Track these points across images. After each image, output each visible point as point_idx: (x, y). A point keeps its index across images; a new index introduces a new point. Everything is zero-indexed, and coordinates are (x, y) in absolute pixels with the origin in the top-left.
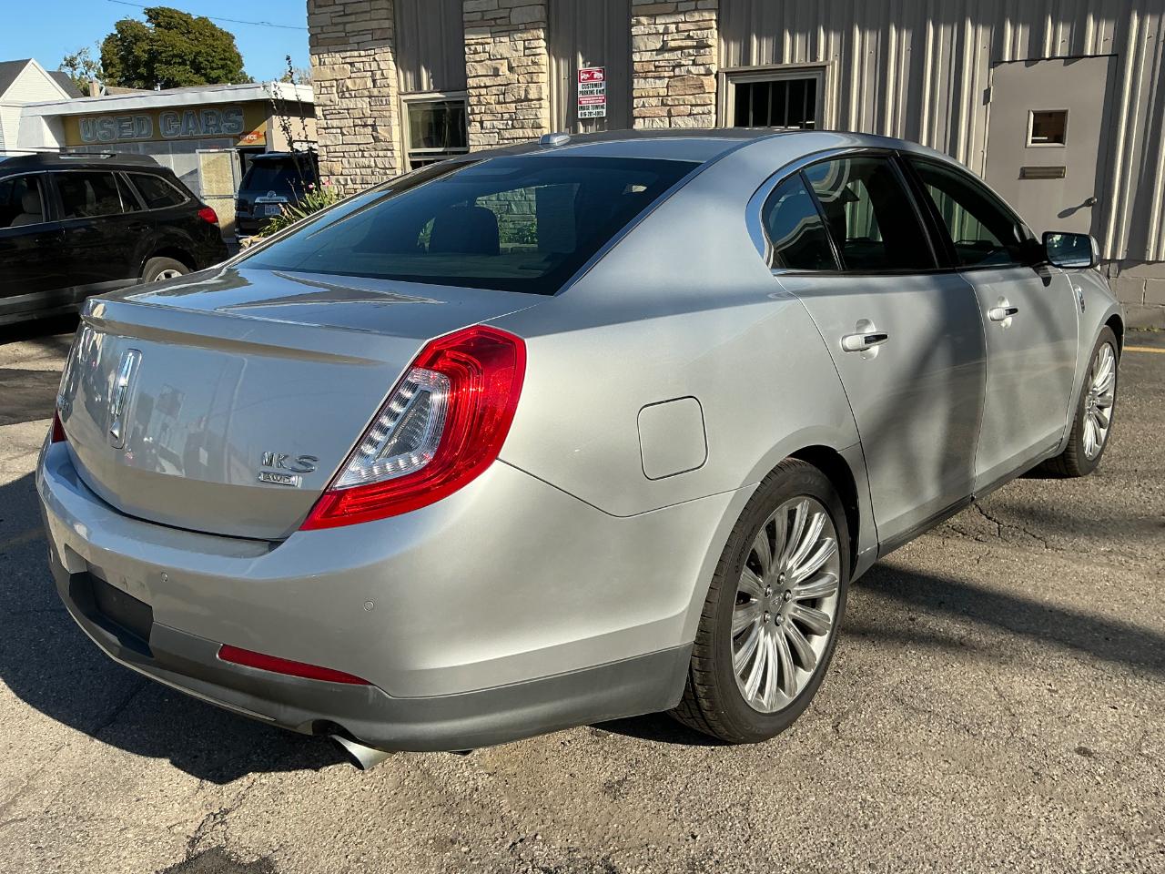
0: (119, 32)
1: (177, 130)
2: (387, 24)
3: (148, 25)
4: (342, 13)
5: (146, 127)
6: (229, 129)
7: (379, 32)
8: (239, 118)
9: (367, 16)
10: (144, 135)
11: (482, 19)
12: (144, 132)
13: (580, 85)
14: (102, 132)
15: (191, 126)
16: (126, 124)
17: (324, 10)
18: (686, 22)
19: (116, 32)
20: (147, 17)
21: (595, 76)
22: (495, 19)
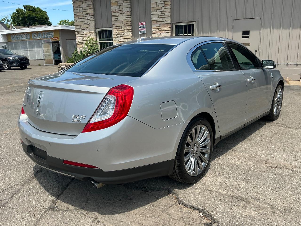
0: (17, 12)
1: (36, 37)
2: (93, 12)
3: (24, 10)
4: (82, 9)
5: (28, 37)
6: (50, 37)
7: (91, 14)
8: (53, 34)
9: (88, 10)
10: (28, 39)
11: (116, 10)
12: (28, 38)
13: (139, 26)
14: (17, 38)
15: (40, 36)
16: (23, 36)
17: (77, 9)
18: (163, 11)
19: (16, 12)
20: (24, 8)
21: (143, 24)
22: (119, 11)
